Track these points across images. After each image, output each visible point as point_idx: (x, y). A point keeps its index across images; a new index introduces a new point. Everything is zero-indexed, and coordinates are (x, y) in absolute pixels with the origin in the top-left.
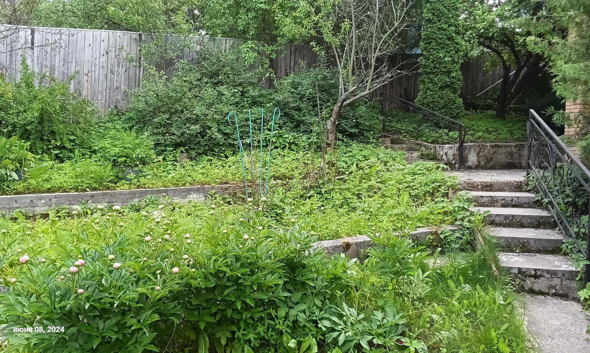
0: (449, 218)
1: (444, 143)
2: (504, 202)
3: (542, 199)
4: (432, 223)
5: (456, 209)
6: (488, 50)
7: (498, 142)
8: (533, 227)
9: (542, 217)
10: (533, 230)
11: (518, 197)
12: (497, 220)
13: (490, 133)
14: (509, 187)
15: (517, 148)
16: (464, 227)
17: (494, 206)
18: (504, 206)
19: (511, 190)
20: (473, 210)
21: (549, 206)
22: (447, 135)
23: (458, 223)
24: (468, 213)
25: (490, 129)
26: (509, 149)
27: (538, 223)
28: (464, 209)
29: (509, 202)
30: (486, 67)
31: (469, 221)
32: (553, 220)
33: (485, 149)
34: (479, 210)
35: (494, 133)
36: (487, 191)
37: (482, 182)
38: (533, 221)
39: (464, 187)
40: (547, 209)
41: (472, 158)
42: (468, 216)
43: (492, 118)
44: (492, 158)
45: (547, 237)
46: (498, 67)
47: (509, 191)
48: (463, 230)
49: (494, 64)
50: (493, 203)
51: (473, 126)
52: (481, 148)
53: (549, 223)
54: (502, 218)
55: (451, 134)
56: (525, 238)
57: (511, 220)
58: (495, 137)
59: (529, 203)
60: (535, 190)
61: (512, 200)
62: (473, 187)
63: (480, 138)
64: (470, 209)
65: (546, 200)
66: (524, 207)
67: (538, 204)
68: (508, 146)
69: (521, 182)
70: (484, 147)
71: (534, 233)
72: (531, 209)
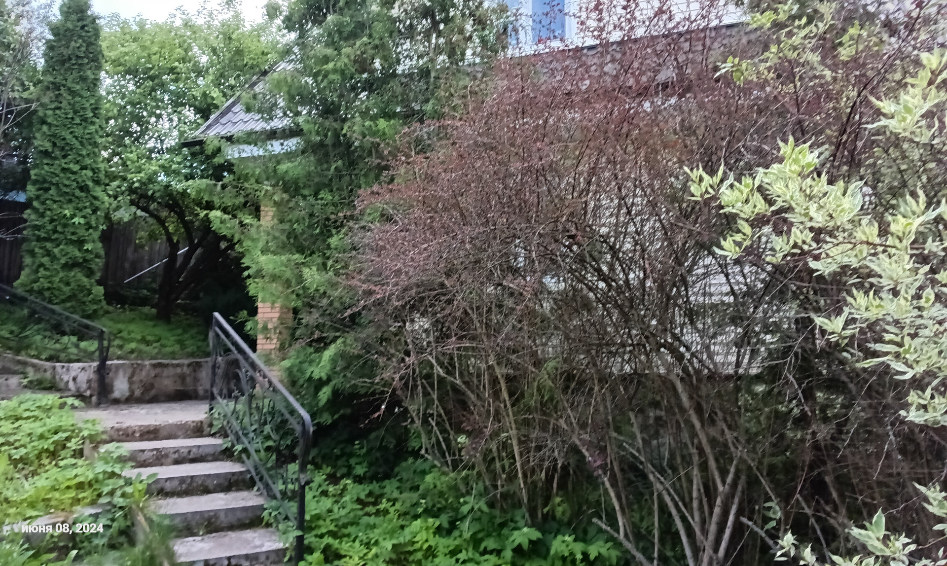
0: (87, 494)
1: (70, 361)
2: (176, 456)
3: (233, 446)
4: (56, 508)
5: (101, 477)
6: (143, 214)
7: (162, 359)
8: (222, 491)
9: (234, 474)
10: (221, 495)
11: (199, 446)
12: (168, 486)
13: (148, 343)
14: (184, 431)
15: (191, 368)
16: (115, 506)
17: (162, 465)
18: (177, 462)
19: (188, 437)
20: (128, 476)
21: (244, 456)
22: (77, 346)
23: (104, 500)
24: (121, 482)
25: (149, 338)
26: (179, 370)
27: (230, 484)
28: (113, 475)
29: (185, 454)
30: (140, 239)
31: (123, 495)
32: (249, 476)
33: (141, 370)
34: (139, 475)
35: (154, 345)
36: (149, 440)
37: (141, 426)
38: (222, 481)
39: (111, 436)
40: (240, 460)
41: (121, 386)
42: (121, 487)
43: (151, 319)
44: (152, 386)
45: (242, 504)
46: (159, 241)
47: (184, 438)
48: (113, 510)
49: (152, 237)
50: (160, 459)
51: (120, 332)
52: (135, 370)
53: (244, 481)
54: (176, 483)
55: (83, 344)
56: (212, 511)
57: (190, 484)
58: (156, 351)
59: (214, 454)
60: (223, 433)
61: (190, 452)
62: (126, 435)
63: (132, 352)
64: (123, 474)
65: (239, 447)
66: (208, 461)
67: (227, 454)
68: (178, 365)
69: (201, 422)
70: (141, 367)
71: (222, 499)
72: (218, 463)
